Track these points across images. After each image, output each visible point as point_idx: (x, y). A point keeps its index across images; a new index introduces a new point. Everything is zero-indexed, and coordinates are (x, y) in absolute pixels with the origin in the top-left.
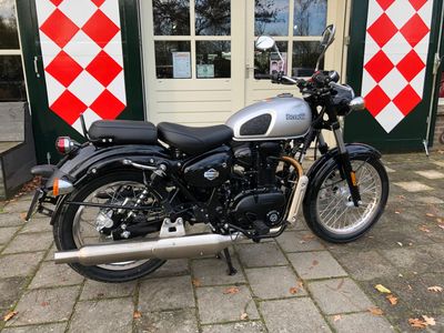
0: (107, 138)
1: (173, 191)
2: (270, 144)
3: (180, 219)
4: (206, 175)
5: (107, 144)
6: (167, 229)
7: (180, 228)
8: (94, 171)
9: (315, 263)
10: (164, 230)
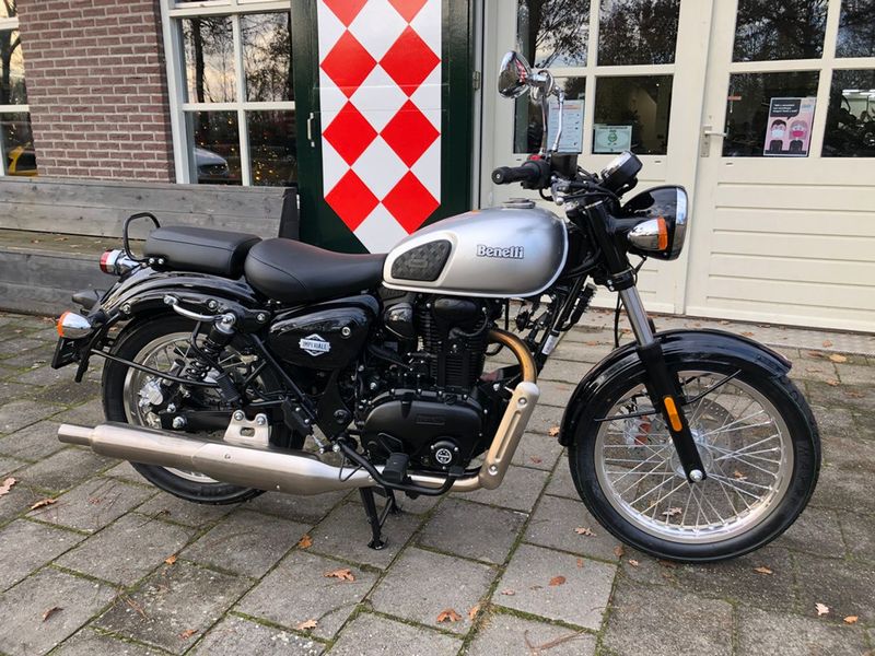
2: (451, 302)
3: (261, 417)
4: (302, 343)
9: (561, 580)
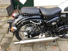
0: (25, 14)
1: (43, 27)
5: (25, 16)
6: (41, 36)
7: (44, 36)
8: (22, 24)
10: (40, 36)
